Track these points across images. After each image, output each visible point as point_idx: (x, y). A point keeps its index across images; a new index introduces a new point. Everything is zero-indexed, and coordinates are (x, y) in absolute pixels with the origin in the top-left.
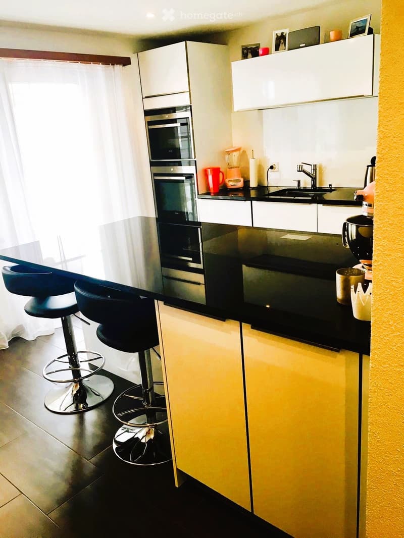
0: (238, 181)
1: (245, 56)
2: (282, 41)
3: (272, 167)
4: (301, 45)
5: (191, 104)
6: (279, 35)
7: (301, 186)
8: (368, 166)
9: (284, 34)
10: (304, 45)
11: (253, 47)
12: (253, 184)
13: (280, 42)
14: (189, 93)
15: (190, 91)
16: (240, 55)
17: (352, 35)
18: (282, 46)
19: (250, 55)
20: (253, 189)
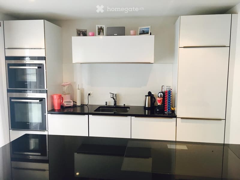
0: (70, 102)
1: (79, 35)
2: (101, 30)
3: (89, 94)
4: (115, 34)
5: (46, 56)
6: (100, 27)
7: (107, 105)
8: (146, 96)
9: (102, 28)
10: (116, 34)
11: (83, 31)
12: (79, 104)
13: (100, 31)
14: (44, 49)
15: (45, 49)
16: (76, 33)
17: (140, 34)
18: (101, 33)
19: (81, 35)
20: (79, 106)
